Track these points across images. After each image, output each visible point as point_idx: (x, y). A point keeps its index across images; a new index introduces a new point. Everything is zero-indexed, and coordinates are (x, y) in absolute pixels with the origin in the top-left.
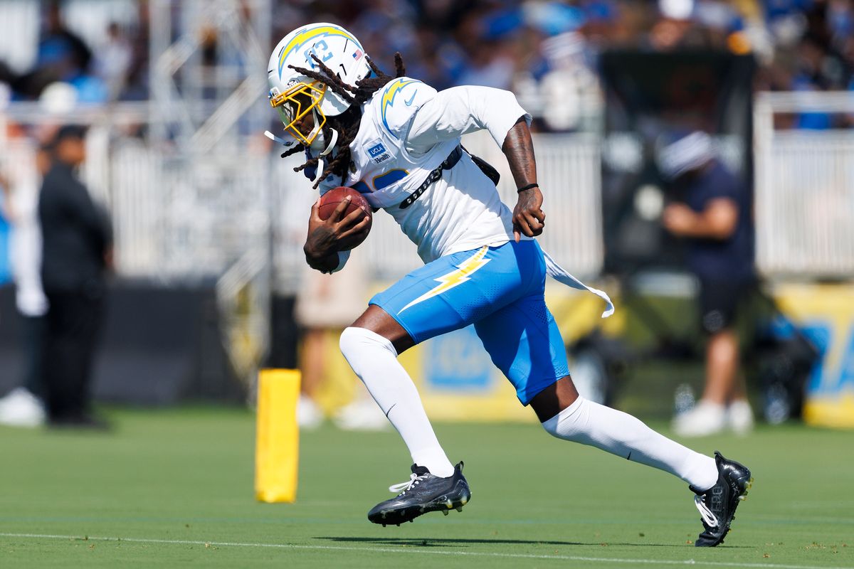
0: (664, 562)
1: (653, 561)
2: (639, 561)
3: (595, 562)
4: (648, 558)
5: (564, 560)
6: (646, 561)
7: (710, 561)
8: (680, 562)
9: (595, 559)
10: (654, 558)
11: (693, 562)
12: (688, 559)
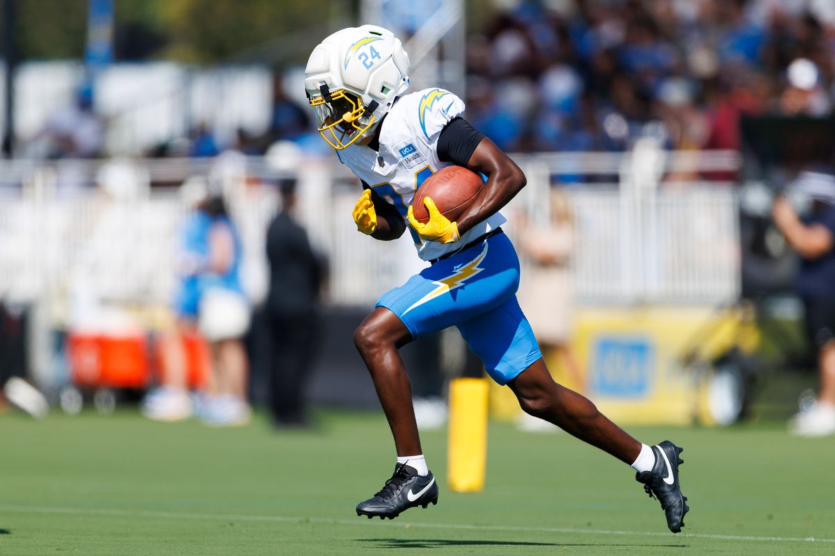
0: (788, 539)
1: (779, 539)
2: (768, 539)
3: (731, 539)
4: (776, 536)
5: (706, 538)
6: (774, 539)
7: (827, 538)
8: (802, 539)
9: (731, 537)
10: (781, 536)
11: (813, 540)
12: (809, 537)
